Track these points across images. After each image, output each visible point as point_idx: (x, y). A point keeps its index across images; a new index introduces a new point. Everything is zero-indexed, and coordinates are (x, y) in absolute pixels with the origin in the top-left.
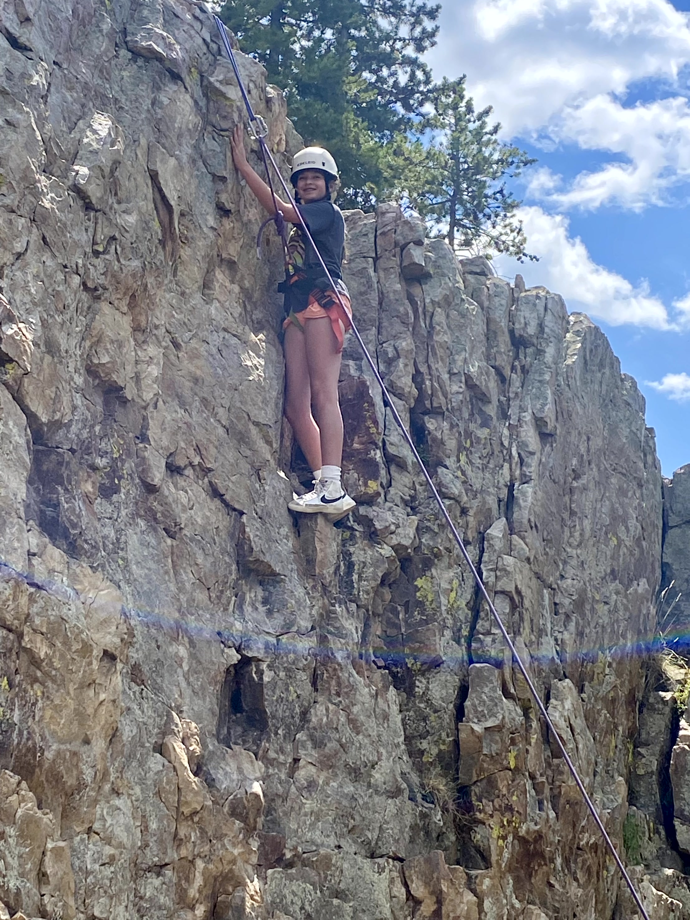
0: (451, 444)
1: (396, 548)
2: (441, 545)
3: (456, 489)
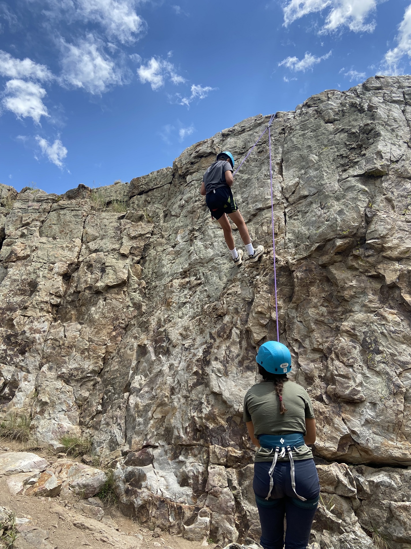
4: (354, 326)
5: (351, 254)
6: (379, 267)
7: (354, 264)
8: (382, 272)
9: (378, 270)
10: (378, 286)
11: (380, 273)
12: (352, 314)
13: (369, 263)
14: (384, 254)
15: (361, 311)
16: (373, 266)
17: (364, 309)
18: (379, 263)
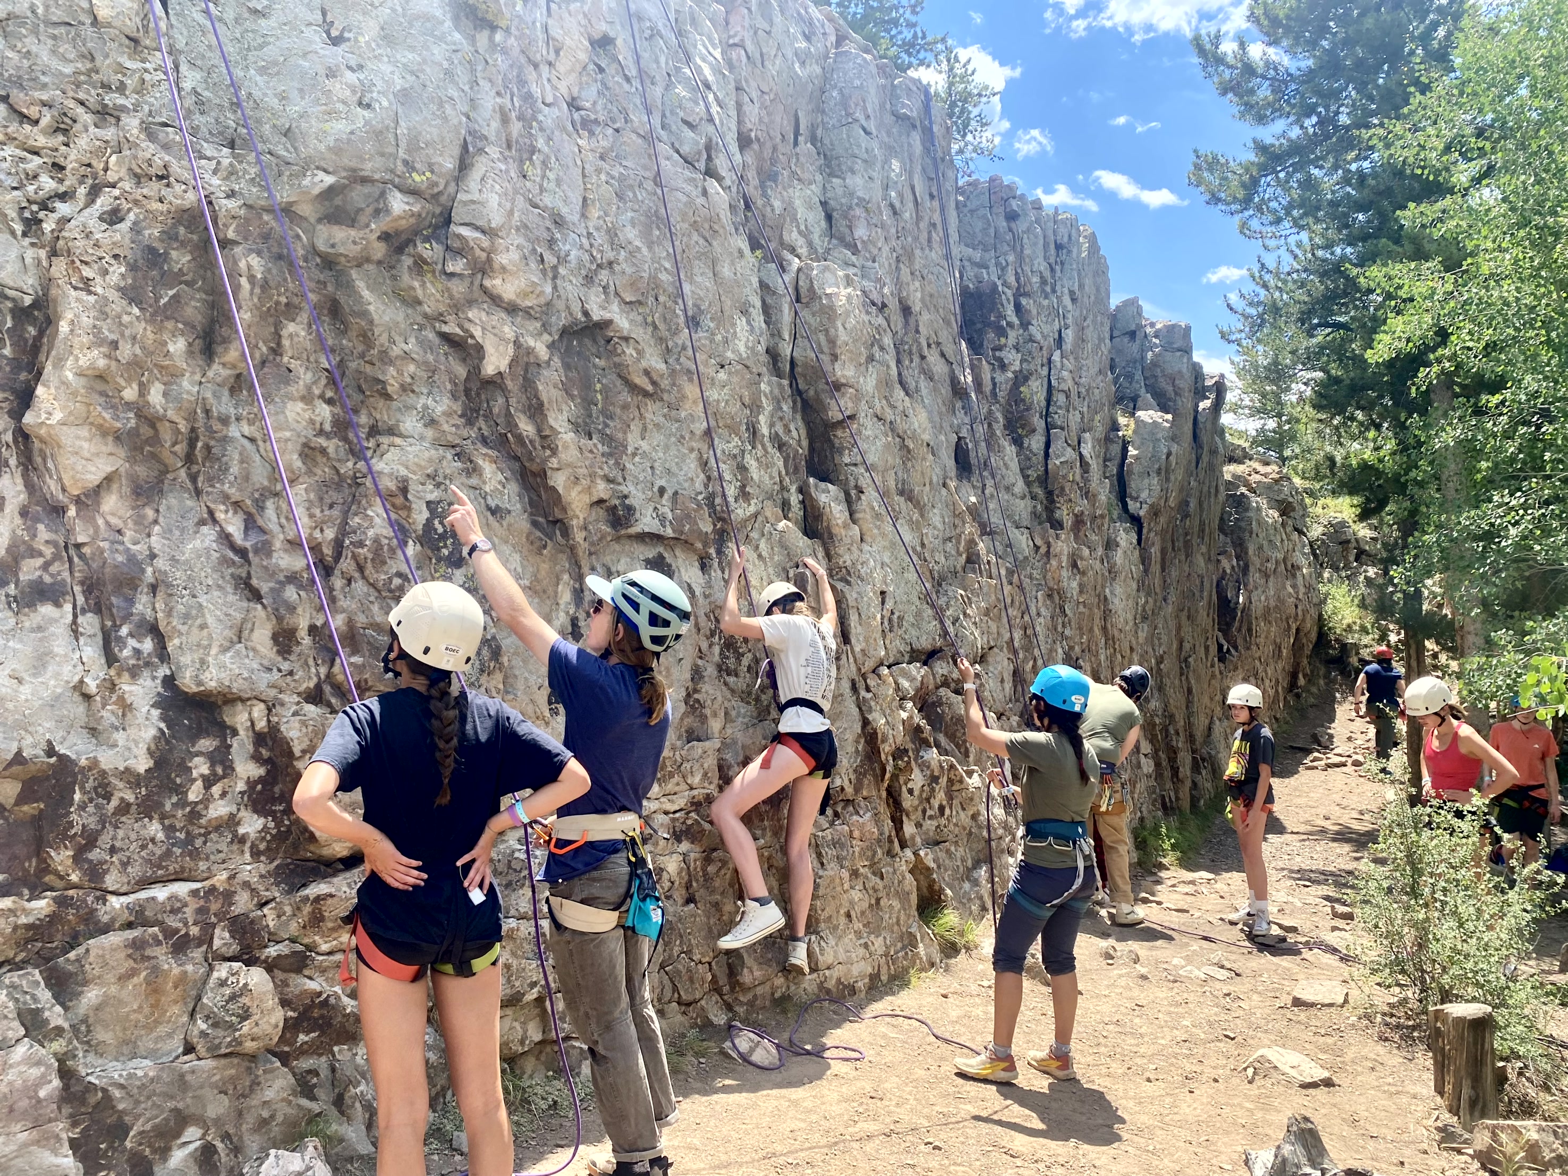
0: (1034, 312)
1: (1014, 372)
2: (1032, 367)
3: (1039, 337)
4: (405, 480)
5: (410, 249)
6: (470, 315)
7: (416, 284)
8: (477, 332)
9: (467, 325)
10: (461, 371)
11: (472, 337)
12: (398, 441)
13: (451, 297)
14: (487, 283)
15: (422, 438)
16: (457, 308)
17: (430, 433)
18: (471, 303)
